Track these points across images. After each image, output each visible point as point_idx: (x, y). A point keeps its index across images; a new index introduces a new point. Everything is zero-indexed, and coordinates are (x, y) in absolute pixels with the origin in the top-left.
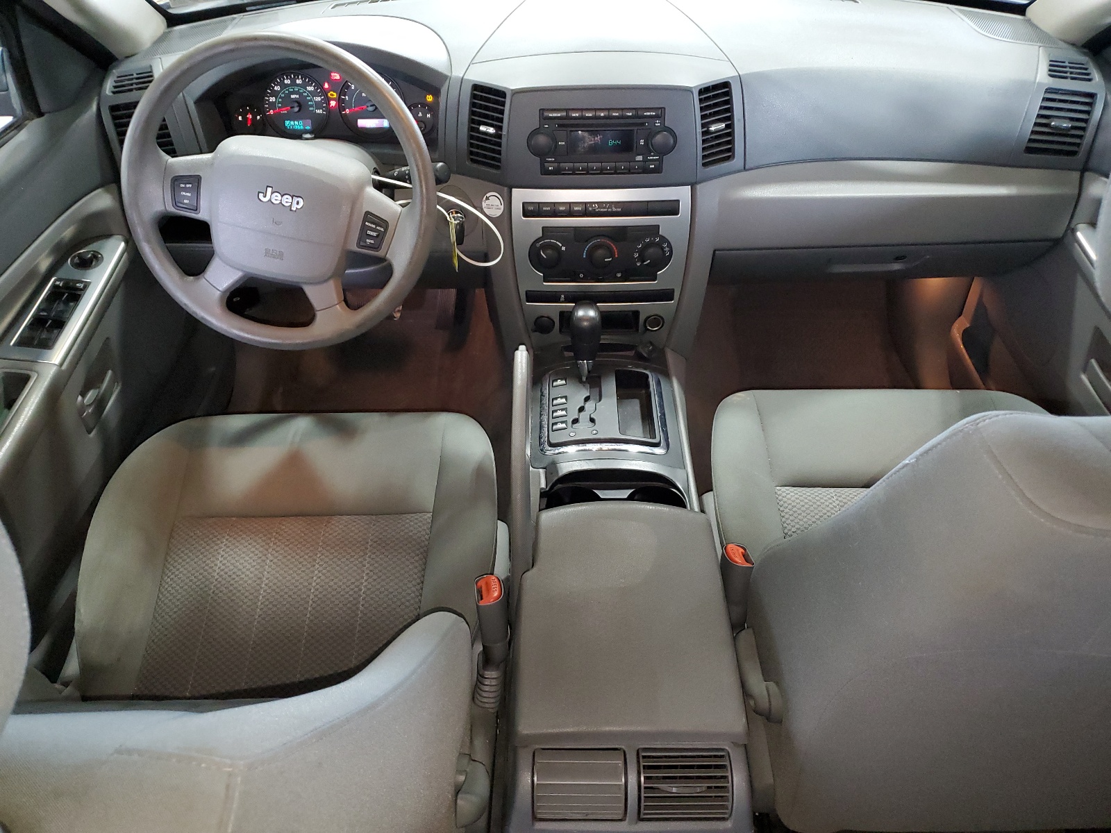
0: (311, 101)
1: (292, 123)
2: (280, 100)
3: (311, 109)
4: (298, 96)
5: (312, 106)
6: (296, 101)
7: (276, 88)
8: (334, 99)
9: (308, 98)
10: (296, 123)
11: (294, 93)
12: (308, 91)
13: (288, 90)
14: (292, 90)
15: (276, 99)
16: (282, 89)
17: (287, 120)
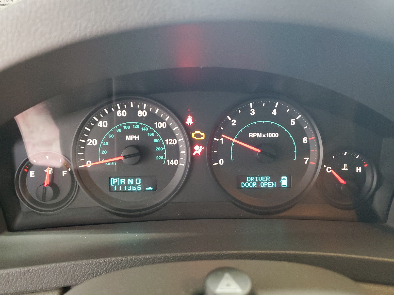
0: (160, 145)
1: (123, 181)
2: (106, 144)
3: (159, 158)
4: (137, 138)
5: (161, 153)
6: (133, 145)
7: (100, 124)
8: (200, 143)
9: (156, 141)
10: (130, 181)
11: (132, 132)
12: (158, 130)
13: (122, 127)
14: (129, 127)
15: (99, 142)
16: (111, 125)
17: (115, 177)
